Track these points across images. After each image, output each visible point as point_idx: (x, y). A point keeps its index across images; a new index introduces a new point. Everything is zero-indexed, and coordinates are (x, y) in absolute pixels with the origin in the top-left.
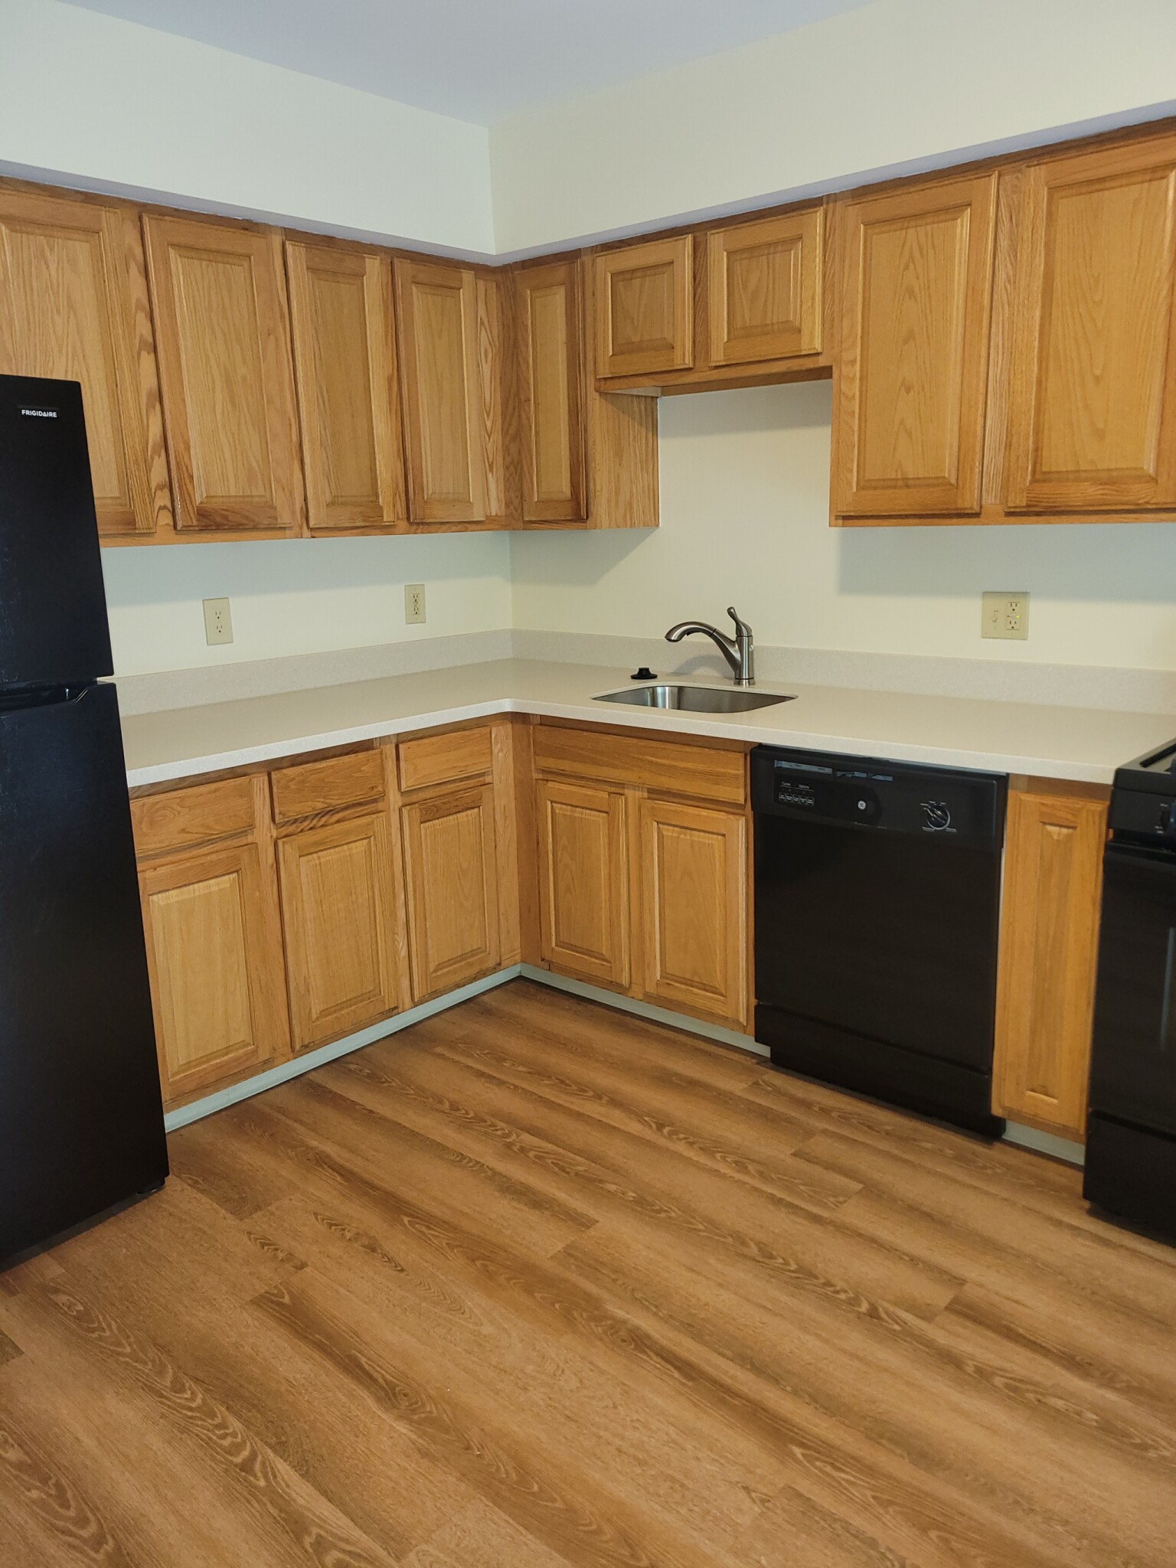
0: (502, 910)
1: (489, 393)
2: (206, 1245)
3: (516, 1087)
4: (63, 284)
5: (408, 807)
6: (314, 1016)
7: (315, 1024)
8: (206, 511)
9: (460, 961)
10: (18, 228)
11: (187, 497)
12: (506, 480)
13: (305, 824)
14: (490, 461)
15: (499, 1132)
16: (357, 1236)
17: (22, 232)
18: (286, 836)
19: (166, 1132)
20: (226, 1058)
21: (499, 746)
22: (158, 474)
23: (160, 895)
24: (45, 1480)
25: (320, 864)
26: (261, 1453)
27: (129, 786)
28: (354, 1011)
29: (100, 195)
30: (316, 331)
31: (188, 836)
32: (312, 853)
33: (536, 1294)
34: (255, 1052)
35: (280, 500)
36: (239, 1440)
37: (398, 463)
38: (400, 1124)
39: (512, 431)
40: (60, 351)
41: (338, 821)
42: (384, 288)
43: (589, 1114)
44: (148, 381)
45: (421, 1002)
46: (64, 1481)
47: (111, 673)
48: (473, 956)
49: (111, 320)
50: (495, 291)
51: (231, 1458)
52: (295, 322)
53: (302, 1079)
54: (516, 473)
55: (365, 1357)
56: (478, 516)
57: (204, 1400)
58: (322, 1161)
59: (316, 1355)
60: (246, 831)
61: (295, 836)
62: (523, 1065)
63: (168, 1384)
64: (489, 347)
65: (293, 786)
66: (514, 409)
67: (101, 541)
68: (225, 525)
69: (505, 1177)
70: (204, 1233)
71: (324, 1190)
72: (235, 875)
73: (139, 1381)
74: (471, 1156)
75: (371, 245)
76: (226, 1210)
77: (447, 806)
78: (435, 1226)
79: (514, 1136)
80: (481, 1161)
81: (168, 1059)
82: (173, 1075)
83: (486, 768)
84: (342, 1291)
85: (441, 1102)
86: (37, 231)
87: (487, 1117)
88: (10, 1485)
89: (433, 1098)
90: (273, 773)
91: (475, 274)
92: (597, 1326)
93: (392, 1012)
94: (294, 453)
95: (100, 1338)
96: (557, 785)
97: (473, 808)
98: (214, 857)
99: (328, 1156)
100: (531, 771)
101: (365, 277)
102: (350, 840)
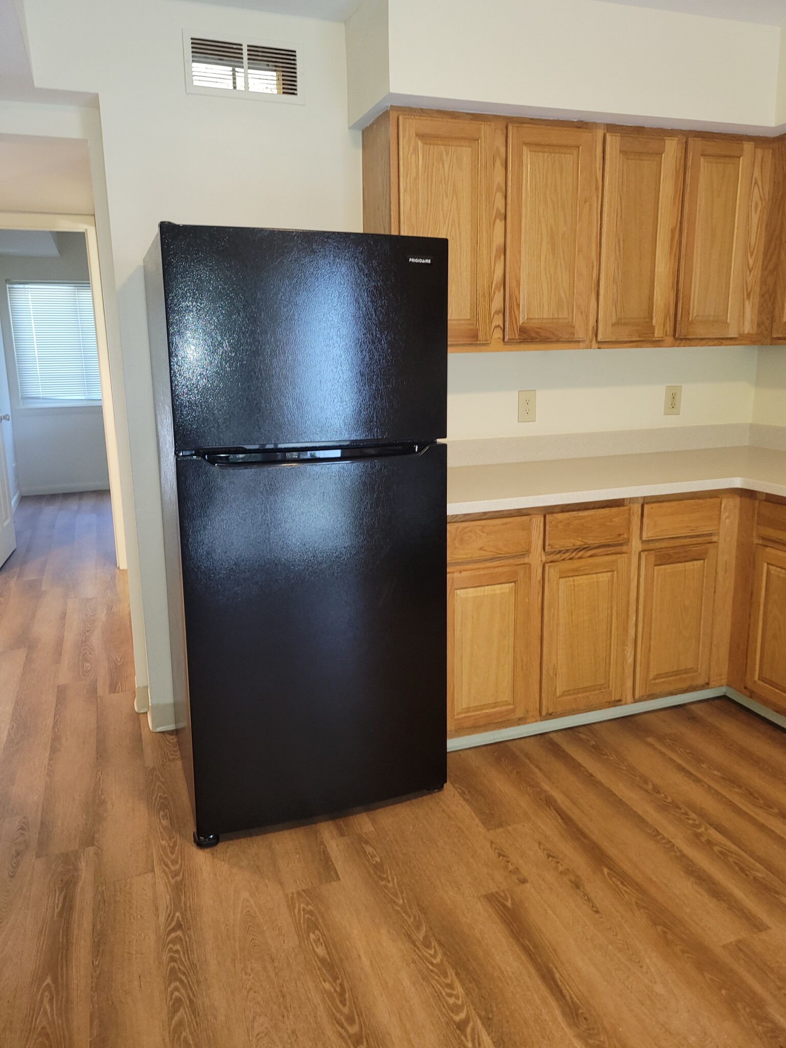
0: (715, 642)
1: (755, 236)
2: (462, 841)
3: (710, 787)
4: (452, 177)
5: (646, 553)
6: (558, 694)
7: (558, 699)
8: (525, 329)
9: (676, 675)
10: (428, 142)
11: (513, 319)
12: (761, 305)
13: (567, 555)
14: (749, 290)
15: (691, 822)
16: (566, 872)
17: (430, 144)
18: (552, 562)
19: (448, 751)
20: (494, 710)
21: (727, 514)
22: (497, 304)
23: (462, 590)
24: (335, 978)
25: (574, 585)
26: (473, 1021)
27: (448, 513)
28: (588, 697)
29: (484, 114)
30: (621, 197)
31: (485, 553)
32: (569, 577)
33: (706, 974)
34: (513, 711)
35: (578, 321)
36: (460, 1002)
37: (672, 294)
38: (612, 791)
39: (771, 266)
40: (444, 223)
41: (591, 556)
42: (678, 162)
43: (773, 828)
44: (498, 240)
45: (640, 700)
46: (346, 986)
47: (445, 436)
48: (685, 673)
49: (479, 199)
50: (770, 156)
51: (452, 1015)
52: (606, 193)
53: (546, 736)
54: (770, 301)
55: (559, 973)
56: (732, 333)
57: (442, 960)
58: (549, 802)
59: (523, 957)
60: (524, 554)
61: (559, 563)
62: (718, 771)
63: (421, 938)
64: (760, 203)
65: (560, 526)
66: (775, 249)
67: (449, 349)
68: (537, 338)
69: (691, 861)
70: (463, 831)
71: (548, 825)
72: (513, 584)
73: (404, 928)
74: (665, 835)
75: (672, 130)
76: (480, 819)
77: (677, 556)
78: (628, 883)
79: (703, 829)
80: (673, 841)
81: (455, 703)
82: (458, 714)
83: (712, 530)
84: (550, 912)
85: (646, 782)
86: (440, 143)
87: (682, 806)
88: (315, 973)
89: (640, 777)
90: (547, 516)
91: (755, 145)
92: (758, 1025)
93: (617, 703)
94: (593, 286)
95: (385, 886)
96: (773, 551)
97: (699, 560)
98: (500, 570)
99: (555, 801)
100: (752, 536)
101: (663, 155)
102: (598, 571)
